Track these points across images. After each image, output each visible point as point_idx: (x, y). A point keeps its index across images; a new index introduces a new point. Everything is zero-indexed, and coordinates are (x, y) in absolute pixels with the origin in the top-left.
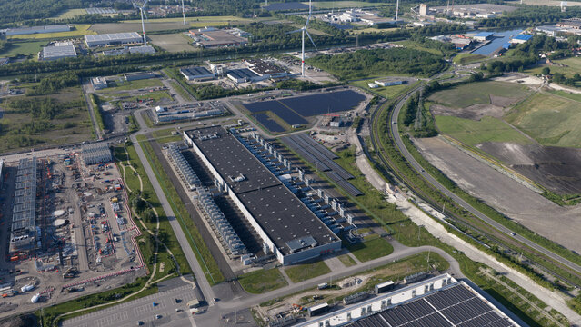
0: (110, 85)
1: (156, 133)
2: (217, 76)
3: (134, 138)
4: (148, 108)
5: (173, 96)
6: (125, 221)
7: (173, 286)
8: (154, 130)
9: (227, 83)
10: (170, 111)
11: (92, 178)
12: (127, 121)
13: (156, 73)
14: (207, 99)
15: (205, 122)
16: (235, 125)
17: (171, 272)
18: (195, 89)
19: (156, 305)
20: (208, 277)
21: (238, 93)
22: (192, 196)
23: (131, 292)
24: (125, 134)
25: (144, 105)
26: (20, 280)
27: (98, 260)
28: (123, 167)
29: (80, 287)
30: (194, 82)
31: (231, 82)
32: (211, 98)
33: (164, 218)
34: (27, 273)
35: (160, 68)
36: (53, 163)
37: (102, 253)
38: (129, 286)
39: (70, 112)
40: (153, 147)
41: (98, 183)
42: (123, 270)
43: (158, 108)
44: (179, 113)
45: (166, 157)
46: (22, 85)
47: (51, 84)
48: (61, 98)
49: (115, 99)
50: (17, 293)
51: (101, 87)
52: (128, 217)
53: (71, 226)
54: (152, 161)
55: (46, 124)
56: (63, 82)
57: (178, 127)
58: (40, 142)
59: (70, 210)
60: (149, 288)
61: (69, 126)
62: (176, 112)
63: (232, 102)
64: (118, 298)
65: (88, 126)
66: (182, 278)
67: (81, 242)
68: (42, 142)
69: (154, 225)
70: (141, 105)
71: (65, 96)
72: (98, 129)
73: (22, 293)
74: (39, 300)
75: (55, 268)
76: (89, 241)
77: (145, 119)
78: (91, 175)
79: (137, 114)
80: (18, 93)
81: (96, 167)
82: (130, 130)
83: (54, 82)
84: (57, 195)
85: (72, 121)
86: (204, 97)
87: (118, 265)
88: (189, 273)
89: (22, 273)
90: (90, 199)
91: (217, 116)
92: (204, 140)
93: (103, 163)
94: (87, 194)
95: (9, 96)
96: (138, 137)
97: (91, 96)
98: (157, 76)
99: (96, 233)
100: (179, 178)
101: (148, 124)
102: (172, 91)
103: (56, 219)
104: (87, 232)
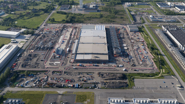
0: (132, 6)
1: (152, 24)
2: (171, 7)
3: (144, 25)
4: (147, 15)
5: (155, 12)
6: (148, 53)
7: (169, 78)
8: (150, 23)
9: (176, 10)
10: (155, 18)
11: (133, 36)
12: (141, 19)
13: (147, 3)
14: (169, 15)
15: (170, 23)
16: (182, 26)
17: (168, 73)
18: (163, 11)
19: (165, 82)
20: (182, 78)
21: (181, 14)
22: (170, 50)
23: (155, 76)
24: (141, 23)
25: (145, 14)
26: (118, 63)
27: (141, 63)
28: (143, 35)
29: (137, 70)
30: (162, 8)
31: (177, 10)
32: (170, 15)
33: (161, 55)
34: (120, 61)
35: (149, 2)
36: (119, 29)
37: (142, 61)
38: (154, 74)
39: (121, 13)
40: (152, 29)
41: (135, 38)
42: (150, 68)
43: (151, 16)
44: (159, 19)
45: (157, 34)
46: (104, 2)
47: (113, 3)
48: (117, 8)
49: (134, 11)
50: (118, 67)
51: (129, 6)
52: (148, 51)
53: (130, 50)
54: (152, 34)
55: (114, 16)
56: (117, 3)
57: (159, 24)
58: (113, 21)
59: (128, 45)
60: (160, 76)
61: (122, 18)
62: (158, 18)
63: (179, 18)
64: (150, 77)
65: (128, 19)
66: (172, 76)
67: (134, 56)
68: (114, 22)
69: (158, 56)
70: (144, 14)
71: (118, 8)
72: (131, 20)
73: (119, 67)
74: (125, 70)
75: (128, 62)
76: (136, 56)
77: (146, 19)
78: (132, 35)
79: (143, 16)
80: (103, 5)
81: (133, 33)
82: (142, 22)
83: (114, 3)
84: (123, 39)
85: (122, 16)
86: (167, 14)
87: (148, 66)
88: (174, 75)
89: (118, 61)
90: (133, 43)
91: (174, 22)
92: (171, 30)
93: (135, 32)
94: (133, 41)
95: (101, 5)
96: (145, 25)
97: (126, 9)
98: (148, 5)
99: (139, 54)
100: (163, 42)
101: (148, 21)
102: (154, 11)
103: (124, 47)
104: (135, 53)
